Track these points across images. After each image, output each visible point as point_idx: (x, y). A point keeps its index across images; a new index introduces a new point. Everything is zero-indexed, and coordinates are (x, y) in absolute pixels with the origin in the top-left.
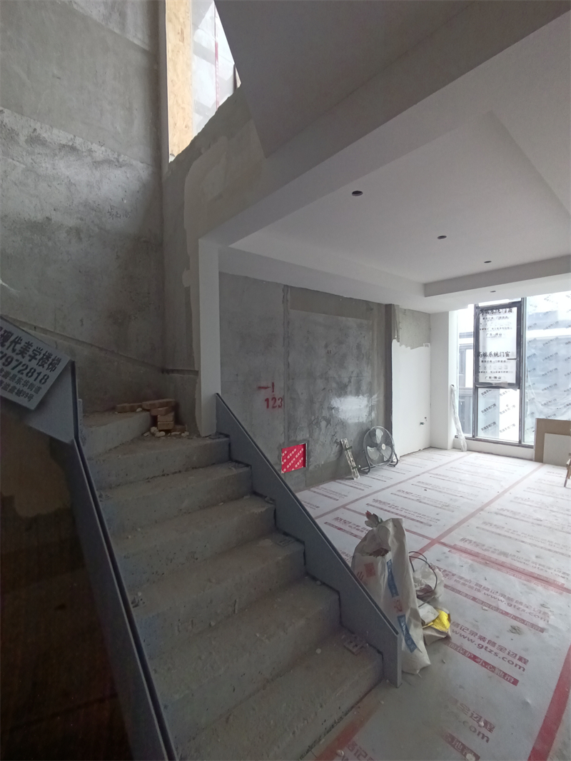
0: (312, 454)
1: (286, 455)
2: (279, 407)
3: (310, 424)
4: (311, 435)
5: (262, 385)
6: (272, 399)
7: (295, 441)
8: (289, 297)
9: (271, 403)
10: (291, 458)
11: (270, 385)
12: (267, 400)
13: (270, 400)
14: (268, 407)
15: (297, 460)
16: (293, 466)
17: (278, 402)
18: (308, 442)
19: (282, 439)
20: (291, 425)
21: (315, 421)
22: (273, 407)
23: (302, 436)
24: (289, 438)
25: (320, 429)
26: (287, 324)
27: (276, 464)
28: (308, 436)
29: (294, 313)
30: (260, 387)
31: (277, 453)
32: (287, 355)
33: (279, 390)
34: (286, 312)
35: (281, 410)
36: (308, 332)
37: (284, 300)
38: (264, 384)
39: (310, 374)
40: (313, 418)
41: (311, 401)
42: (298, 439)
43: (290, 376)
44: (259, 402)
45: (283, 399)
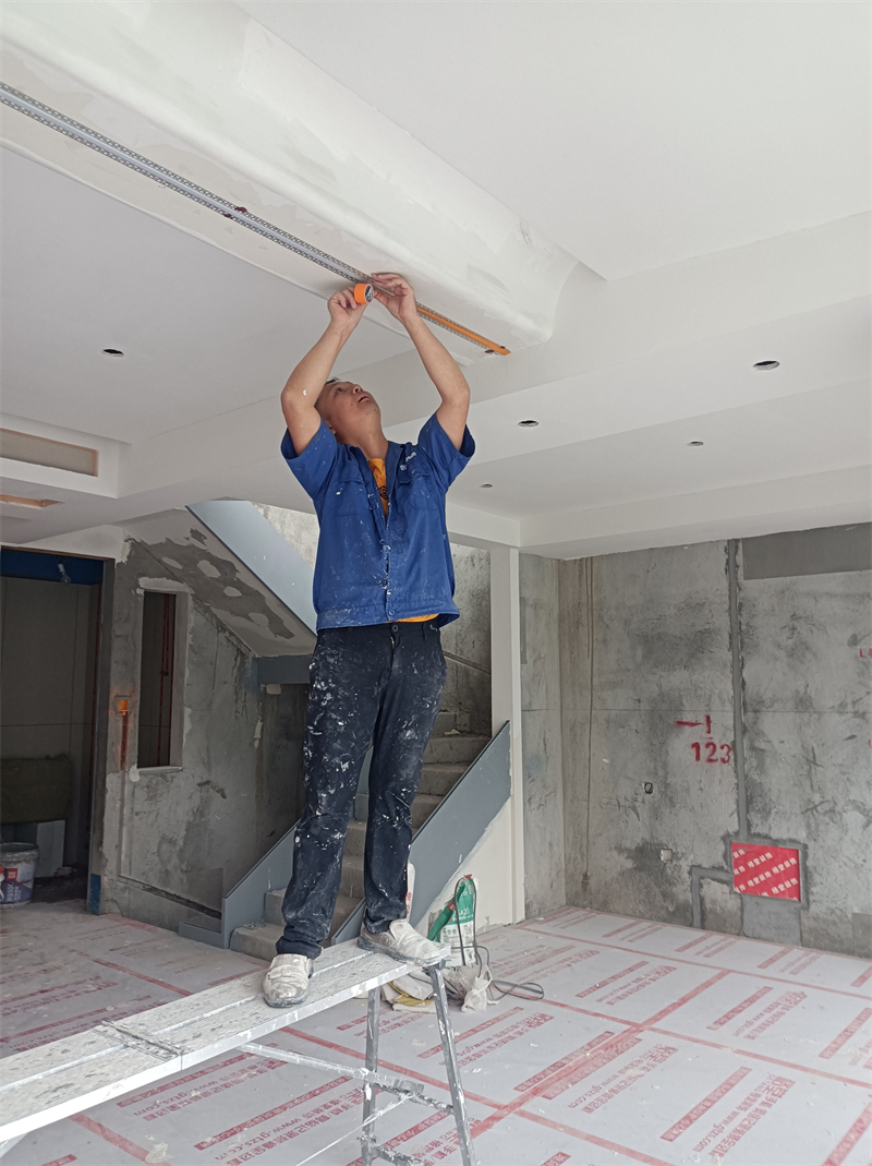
0: (817, 878)
1: (743, 860)
2: (723, 761)
3: (810, 809)
4: (813, 834)
5: (685, 720)
6: (708, 745)
7: (767, 837)
8: (740, 559)
9: (705, 752)
10: (757, 871)
11: (702, 720)
12: (696, 746)
13: (702, 747)
14: (698, 758)
15: (777, 879)
16: (765, 886)
17: (721, 754)
18: (806, 847)
19: (733, 825)
20: (750, 798)
21: (827, 807)
22: (710, 761)
23: (783, 828)
24: (749, 826)
25: (845, 829)
26: (737, 608)
27: (721, 868)
28: (802, 835)
29: (753, 588)
30: (680, 723)
31: (722, 847)
32: (738, 665)
33: (723, 733)
34: (735, 586)
35: (728, 768)
36: (794, 617)
37: (731, 567)
38: (688, 717)
39: (803, 703)
40: (817, 798)
41: (812, 762)
42: (775, 835)
43: (747, 706)
44: (680, 747)
45: (732, 747)
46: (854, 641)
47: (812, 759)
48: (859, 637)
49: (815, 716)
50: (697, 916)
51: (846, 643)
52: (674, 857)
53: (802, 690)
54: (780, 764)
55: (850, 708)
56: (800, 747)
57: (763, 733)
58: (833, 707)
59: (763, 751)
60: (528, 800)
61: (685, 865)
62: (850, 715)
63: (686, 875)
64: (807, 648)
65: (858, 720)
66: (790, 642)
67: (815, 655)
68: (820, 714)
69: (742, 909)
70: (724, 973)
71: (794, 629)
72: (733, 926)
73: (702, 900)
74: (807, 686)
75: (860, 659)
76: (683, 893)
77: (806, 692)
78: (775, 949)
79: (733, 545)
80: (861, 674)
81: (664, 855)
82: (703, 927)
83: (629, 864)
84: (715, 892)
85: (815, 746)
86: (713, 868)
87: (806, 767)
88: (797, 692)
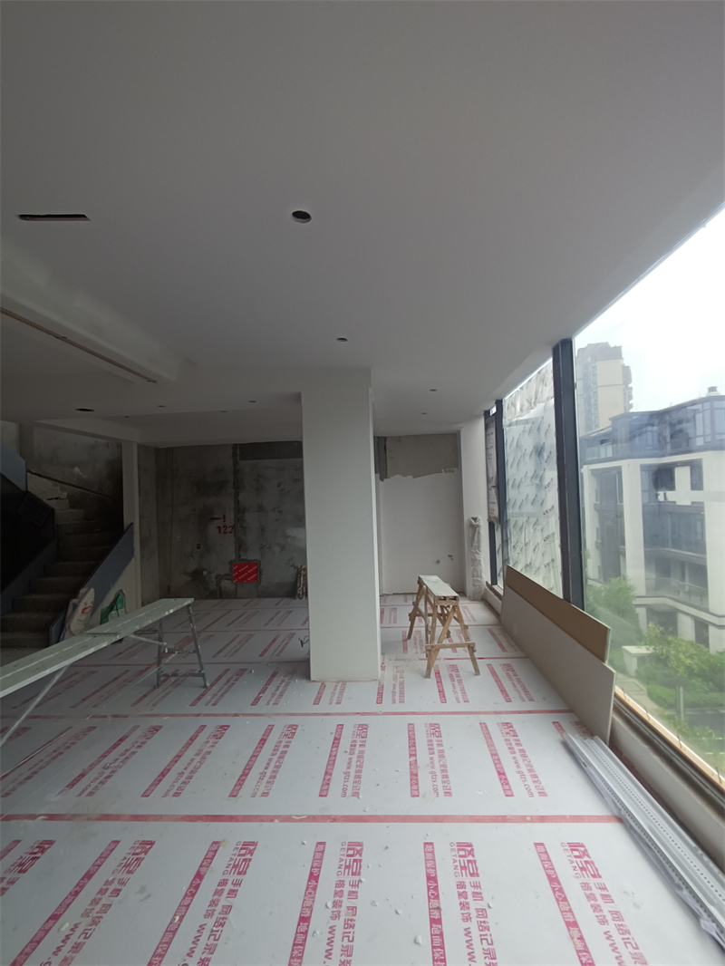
0: (264, 572)
1: (237, 570)
2: (230, 532)
3: (262, 548)
4: (263, 556)
5: (214, 517)
6: (224, 527)
7: (246, 560)
8: (238, 452)
9: (223, 530)
10: (242, 573)
11: (222, 517)
12: (219, 528)
13: (222, 528)
14: (220, 532)
15: (249, 575)
16: (245, 578)
17: (229, 530)
18: (260, 561)
19: (233, 557)
20: (240, 546)
21: (268, 546)
22: (225, 533)
23: (252, 555)
24: (239, 557)
25: (274, 553)
26: (236, 472)
27: (228, 574)
28: (258, 557)
29: (243, 463)
30: (213, 519)
31: (229, 566)
32: (237, 495)
33: (230, 520)
34: (236, 463)
35: (232, 535)
36: (258, 476)
37: (234, 455)
38: (216, 516)
39: (261, 508)
40: (264, 543)
41: (263, 530)
42: (249, 559)
43: (240, 511)
44: (212, 528)
45: (234, 527)
50: (219, 594)
52: (209, 572)
60: (142, 557)
61: (213, 576)
63: (214, 579)
69: (236, 589)
70: (229, 611)
72: (233, 595)
73: (220, 588)
76: (213, 586)
78: (248, 600)
79: (235, 446)
81: (205, 573)
82: (221, 598)
83: (190, 579)
84: (226, 584)
86: (225, 575)
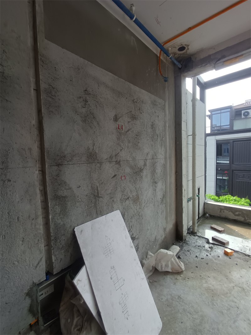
46: (116, 119)
47: (96, 194)
48: (118, 117)
49: (98, 165)
51: (113, 119)
53: (91, 148)
54: (78, 204)
55: (114, 159)
56: (90, 188)
57: (65, 182)
58: (107, 159)
59: (65, 197)
62: (114, 163)
64: (94, 117)
65: (117, 166)
66: (84, 110)
67: (98, 124)
68: (101, 163)
71: (86, 101)
74: (94, 145)
75: (118, 130)
77: (93, 149)
80: (118, 139)
85: (98, 185)
87: (94, 200)
88: (89, 149)
